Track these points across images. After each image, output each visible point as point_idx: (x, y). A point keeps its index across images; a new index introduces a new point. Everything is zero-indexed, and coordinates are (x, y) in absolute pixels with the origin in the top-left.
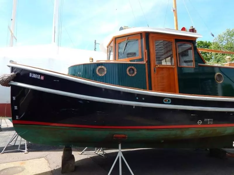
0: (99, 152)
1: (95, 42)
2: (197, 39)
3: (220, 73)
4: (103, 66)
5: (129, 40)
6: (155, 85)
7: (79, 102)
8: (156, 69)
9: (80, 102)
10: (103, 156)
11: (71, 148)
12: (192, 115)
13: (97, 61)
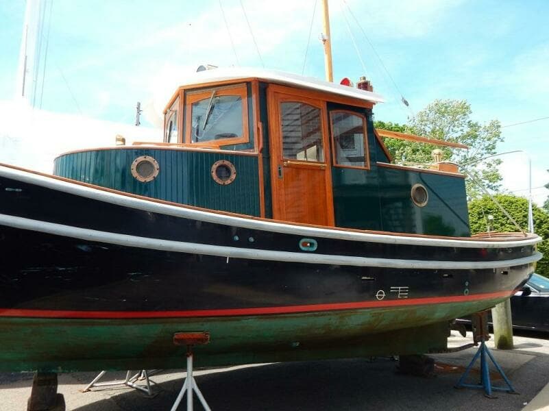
0: (138, 382)
1: (138, 108)
2: (374, 106)
3: (421, 185)
4: (150, 158)
5: (218, 98)
6: (279, 209)
7: (80, 247)
8: (282, 169)
9: (79, 249)
10: (147, 390)
11: (56, 375)
12: (363, 278)
13: (135, 143)
